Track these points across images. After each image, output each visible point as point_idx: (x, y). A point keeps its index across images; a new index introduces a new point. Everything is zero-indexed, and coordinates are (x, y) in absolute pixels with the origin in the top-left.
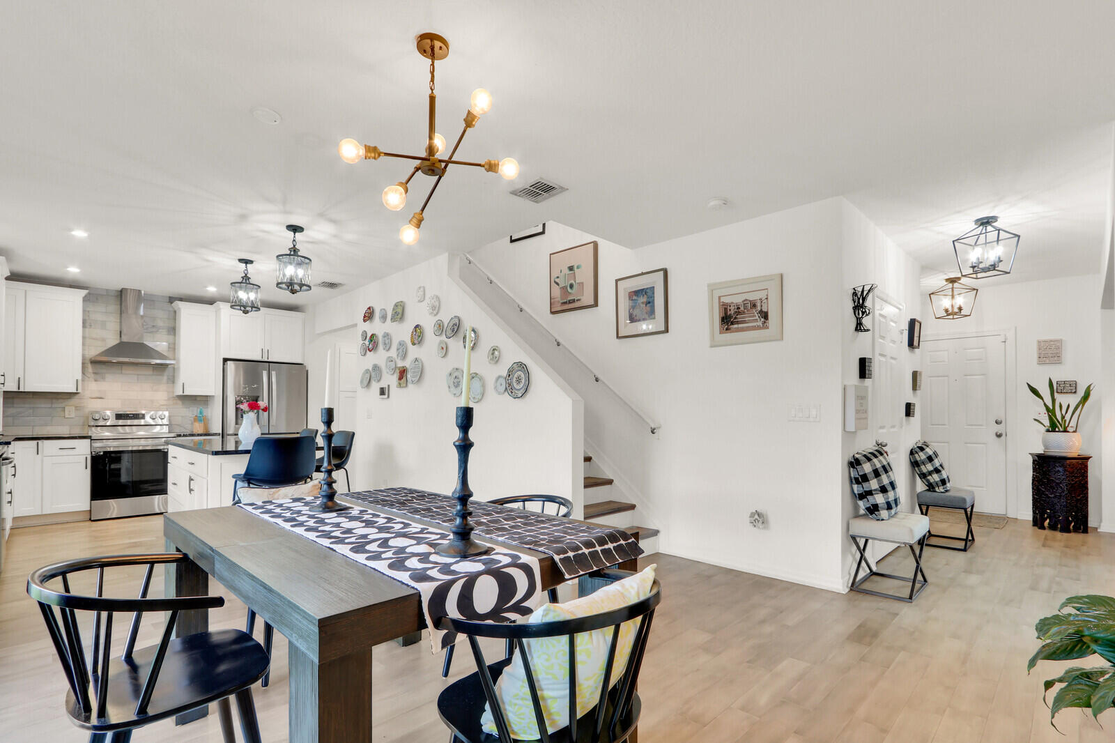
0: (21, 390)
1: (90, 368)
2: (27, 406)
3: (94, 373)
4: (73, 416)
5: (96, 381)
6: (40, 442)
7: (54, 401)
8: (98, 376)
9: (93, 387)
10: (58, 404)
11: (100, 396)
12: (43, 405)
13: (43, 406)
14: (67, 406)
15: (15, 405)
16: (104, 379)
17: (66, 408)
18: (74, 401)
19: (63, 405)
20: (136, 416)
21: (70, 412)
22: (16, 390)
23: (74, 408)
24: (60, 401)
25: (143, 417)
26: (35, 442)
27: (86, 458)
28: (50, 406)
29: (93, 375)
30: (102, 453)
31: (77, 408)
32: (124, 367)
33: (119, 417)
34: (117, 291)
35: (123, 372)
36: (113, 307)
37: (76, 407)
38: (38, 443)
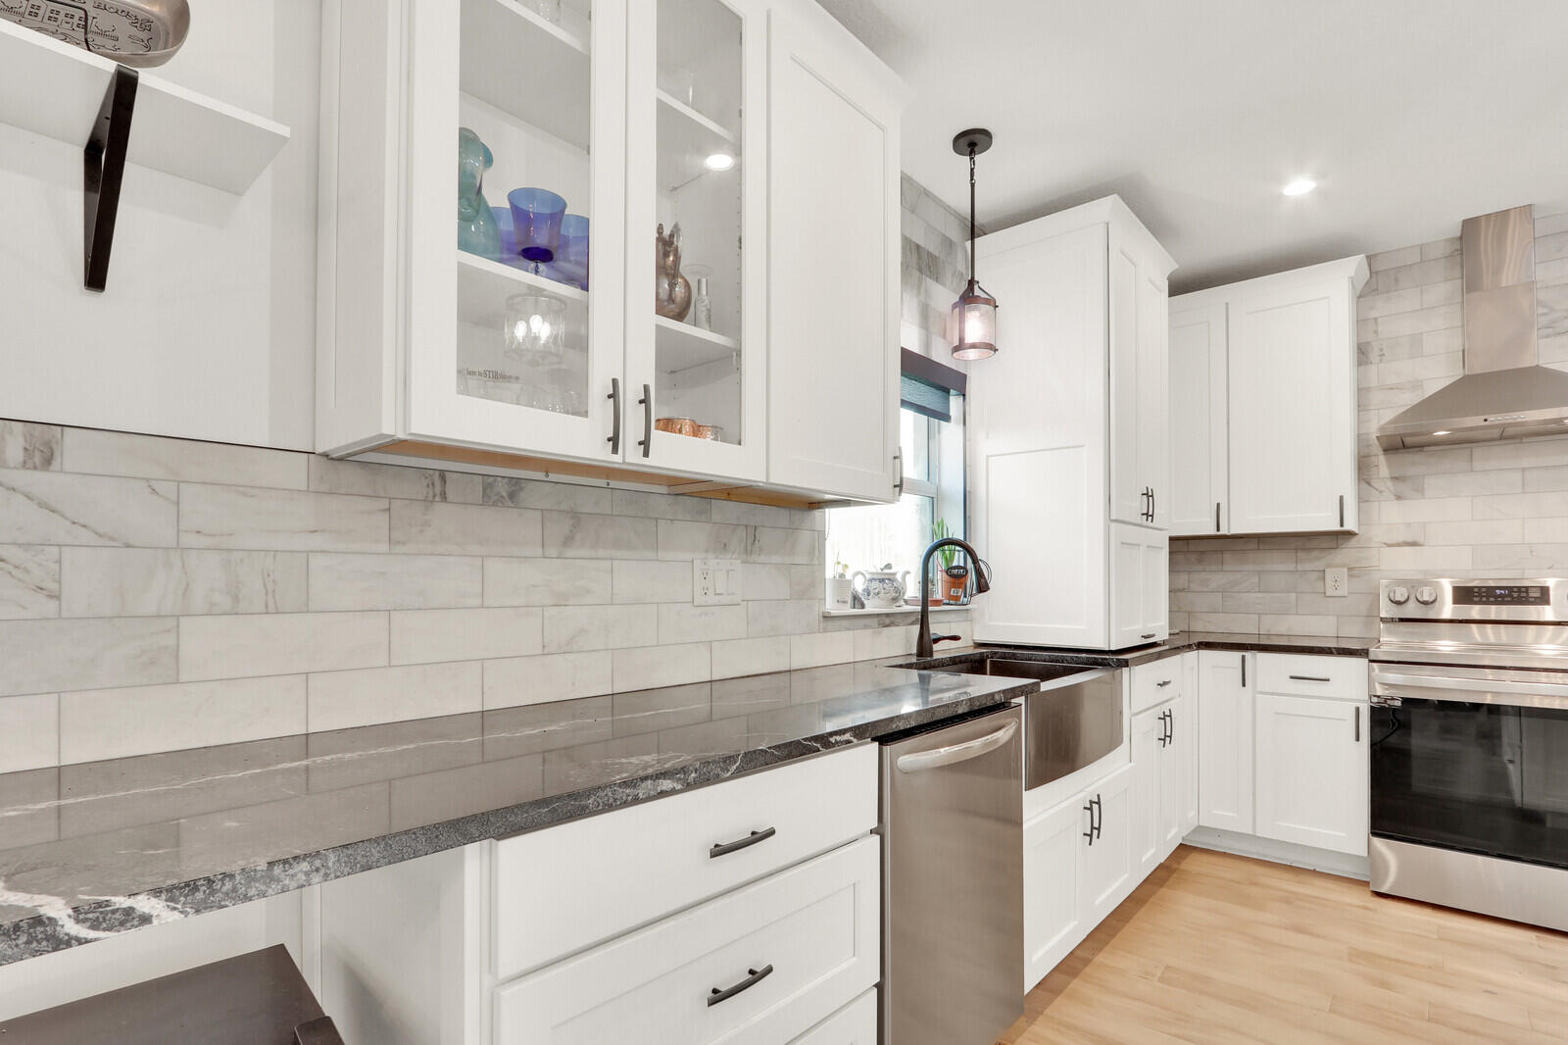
0: (1224, 531)
1: (1382, 466)
2: (1251, 567)
3: (1395, 479)
4: (1344, 590)
5: (1399, 498)
6: (1248, 655)
7: (1301, 555)
8: (1405, 486)
9: (1392, 516)
10: (1312, 563)
11: (1409, 539)
12: (1278, 566)
13: (1281, 567)
14: (1329, 566)
15: (1226, 568)
16: (1420, 491)
17: (1329, 571)
18: (1346, 554)
19: (1319, 565)
20: (1517, 595)
21: (1338, 581)
22: (1212, 532)
23: (1346, 570)
24: (1315, 554)
25: (1543, 596)
26: (1237, 655)
27: (1358, 709)
28: (1291, 567)
29: (1390, 484)
30: (1398, 703)
31: (1352, 572)
32: (1479, 451)
33: (1464, 595)
34: (1451, 240)
35: (1477, 465)
36: (1442, 289)
37: (1350, 569)
38: (1243, 657)
